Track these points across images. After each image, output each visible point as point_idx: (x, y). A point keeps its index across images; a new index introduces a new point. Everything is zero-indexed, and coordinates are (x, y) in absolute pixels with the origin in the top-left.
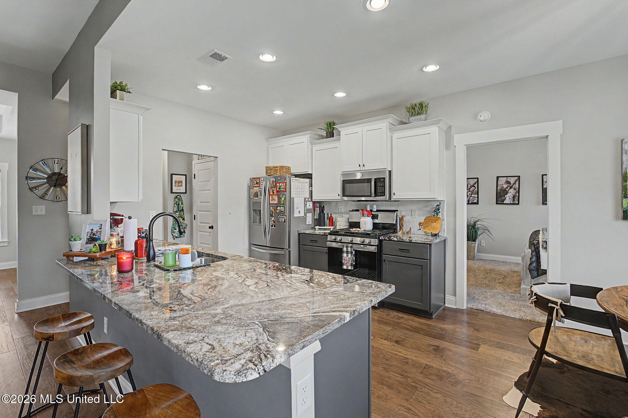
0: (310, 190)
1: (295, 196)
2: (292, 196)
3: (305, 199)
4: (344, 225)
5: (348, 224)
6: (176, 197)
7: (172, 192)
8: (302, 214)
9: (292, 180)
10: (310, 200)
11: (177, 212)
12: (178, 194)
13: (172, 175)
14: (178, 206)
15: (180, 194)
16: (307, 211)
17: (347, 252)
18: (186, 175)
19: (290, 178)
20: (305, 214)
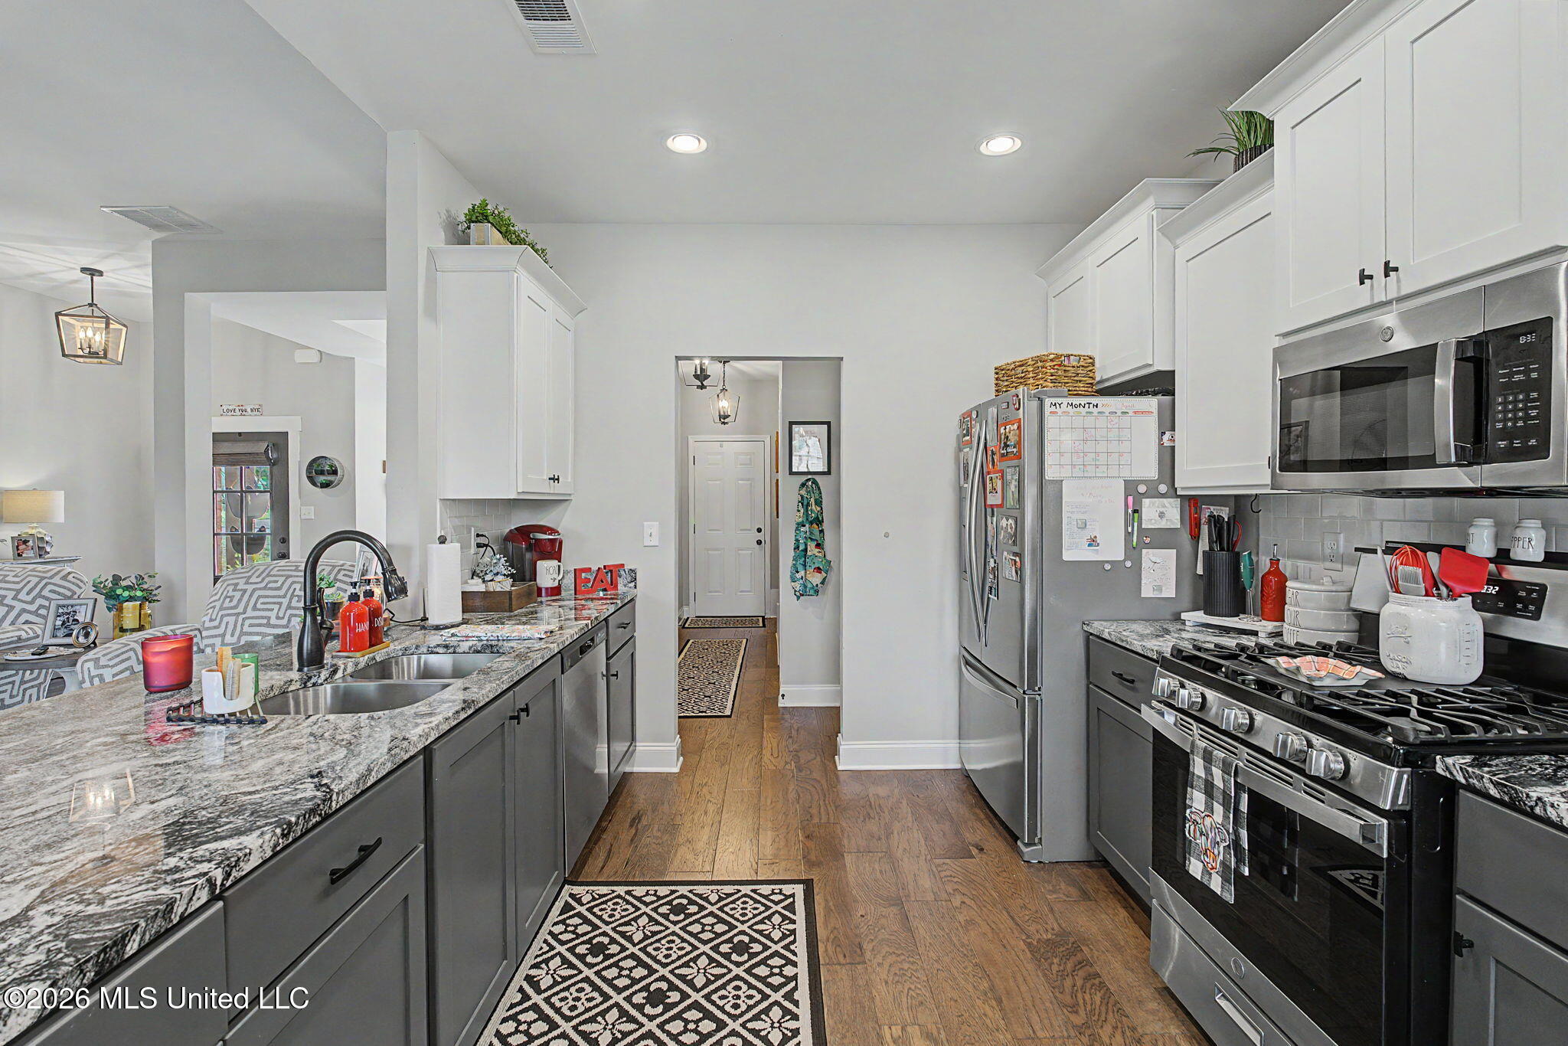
0: (1167, 444)
1: (1065, 472)
2: (1050, 474)
3: (1130, 487)
4: (1321, 625)
5: (1354, 625)
6: (803, 485)
7: (791, 473)
8: (1113, 550)
9: (1047, 409)
10: (1163, 488)
11: (804, 526)
12: (810, 477)
13: (791, 423)
14: (807, 509)
15: (814, 477)
16: (1140, 540)
17: (1209, 789)
18: (828, 424)
19: (1041, 400)
20: (1133, 551)
